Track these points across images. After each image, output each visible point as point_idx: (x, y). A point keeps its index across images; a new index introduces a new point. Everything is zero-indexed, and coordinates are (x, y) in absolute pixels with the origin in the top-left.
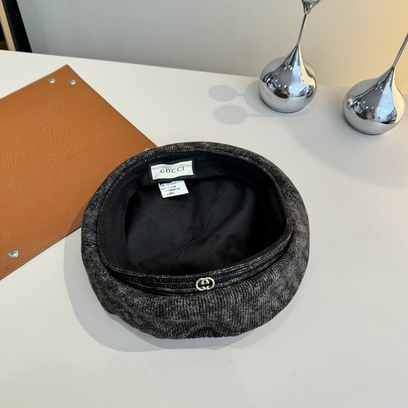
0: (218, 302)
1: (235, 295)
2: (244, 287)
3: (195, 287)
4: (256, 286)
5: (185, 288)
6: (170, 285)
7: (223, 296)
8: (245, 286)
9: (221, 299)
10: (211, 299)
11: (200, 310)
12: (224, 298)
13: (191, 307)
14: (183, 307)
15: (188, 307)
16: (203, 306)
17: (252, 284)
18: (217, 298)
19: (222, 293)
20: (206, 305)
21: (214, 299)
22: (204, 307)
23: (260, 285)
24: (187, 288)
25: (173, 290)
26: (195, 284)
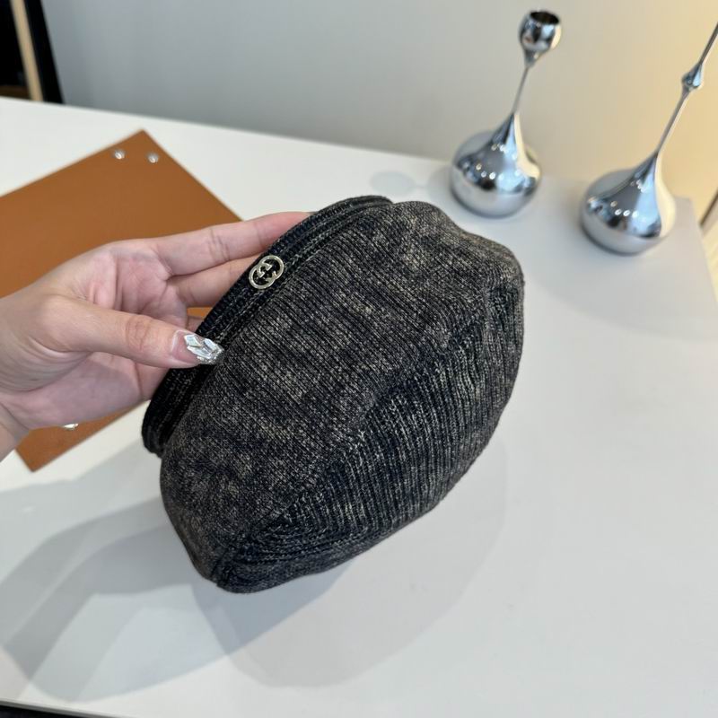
0: (313, 286)
1: (336, 259)
2: (351, 242)
3: (256, 290)
4: (373, 235)
5: (241, 306)
6: (218, 326)
7: (316, 272)
8: (353, 240)
9: (314, 279)
10: (298, 289)
11: (290, 317)
12: (319, 275)
13: (273, 323)
14: (262, 335)
15: (269, 328)
16: (290, 307)
17: (364, 234)
18: (307, 282)
19: (312, 269)
20: (294, 303)
21: (302, 284)
22: (293, 307)
23: (382, 232)
24: (244, 304)
25: (229, 328)
26: (252, 287)
